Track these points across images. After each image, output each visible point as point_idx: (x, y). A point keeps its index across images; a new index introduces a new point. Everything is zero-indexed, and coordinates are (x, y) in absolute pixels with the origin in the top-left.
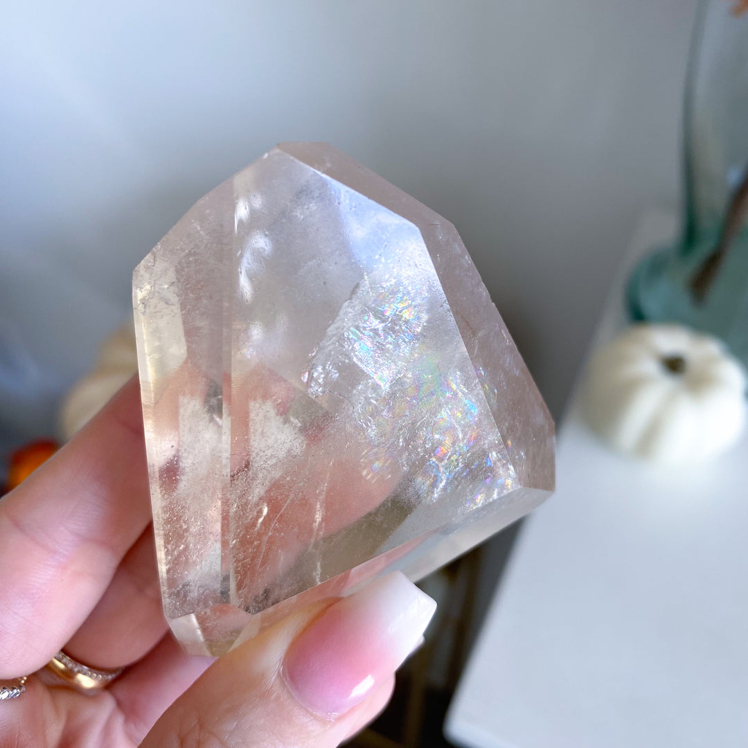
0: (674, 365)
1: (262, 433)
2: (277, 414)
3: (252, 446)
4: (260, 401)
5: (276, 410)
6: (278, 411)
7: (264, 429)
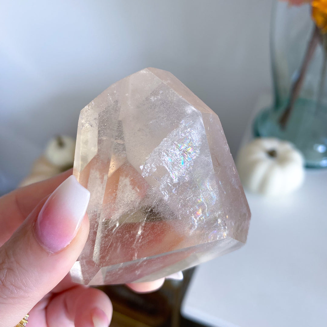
0: (272, 154)
1: (123, 191)
2: (130, 185)
3: (118, 196)
4: (124, 177)
5: (130, 183)
6: (131, 183)
7: (123, 189)
